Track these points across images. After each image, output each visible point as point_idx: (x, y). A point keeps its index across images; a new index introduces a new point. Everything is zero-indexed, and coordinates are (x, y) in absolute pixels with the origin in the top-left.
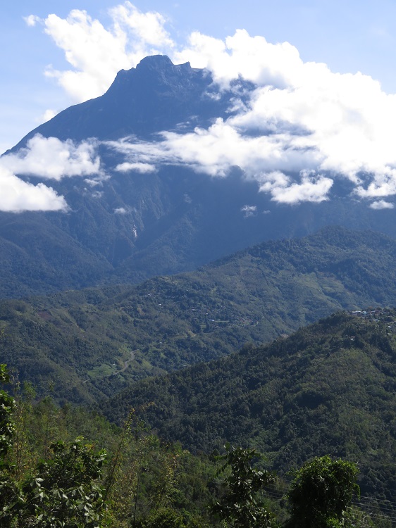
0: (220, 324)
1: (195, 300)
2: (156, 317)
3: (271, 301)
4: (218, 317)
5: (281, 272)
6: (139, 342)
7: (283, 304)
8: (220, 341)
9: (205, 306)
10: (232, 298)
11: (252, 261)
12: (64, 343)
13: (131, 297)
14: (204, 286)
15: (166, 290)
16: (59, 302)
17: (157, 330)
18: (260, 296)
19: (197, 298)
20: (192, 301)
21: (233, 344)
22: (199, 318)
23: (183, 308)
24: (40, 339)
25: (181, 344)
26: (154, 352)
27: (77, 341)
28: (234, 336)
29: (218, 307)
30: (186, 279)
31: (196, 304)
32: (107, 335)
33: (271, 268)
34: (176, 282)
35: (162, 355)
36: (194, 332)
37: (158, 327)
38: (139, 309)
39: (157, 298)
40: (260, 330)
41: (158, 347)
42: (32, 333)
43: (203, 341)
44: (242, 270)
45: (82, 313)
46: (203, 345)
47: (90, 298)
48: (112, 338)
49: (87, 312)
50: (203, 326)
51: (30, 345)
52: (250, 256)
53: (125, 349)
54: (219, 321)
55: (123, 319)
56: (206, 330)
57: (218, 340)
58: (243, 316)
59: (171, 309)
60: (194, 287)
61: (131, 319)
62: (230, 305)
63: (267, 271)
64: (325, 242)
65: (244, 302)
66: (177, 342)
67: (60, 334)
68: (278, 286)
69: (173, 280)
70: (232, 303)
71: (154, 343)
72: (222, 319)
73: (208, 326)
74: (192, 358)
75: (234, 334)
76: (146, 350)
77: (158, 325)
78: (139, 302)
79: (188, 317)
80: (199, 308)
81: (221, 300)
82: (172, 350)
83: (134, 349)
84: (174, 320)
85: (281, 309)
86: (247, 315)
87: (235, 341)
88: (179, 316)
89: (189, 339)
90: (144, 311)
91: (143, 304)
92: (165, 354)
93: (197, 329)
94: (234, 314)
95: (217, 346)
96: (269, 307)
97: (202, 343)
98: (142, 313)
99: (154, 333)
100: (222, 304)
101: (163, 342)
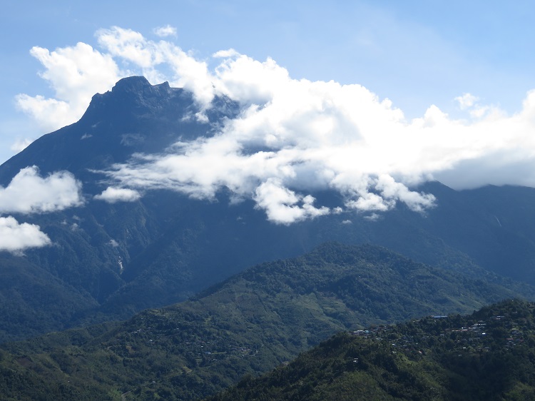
0: (217, 357)
1: (189, 333)
2: (147, 354)
3: (270, 327)
4: (214, 349)
5: (278, 295)
6: (130, 383)
7: (283, 329)
8: (218, 375)
9: (200, 338)
10: (228, 328)
11: (247, 286)
12: (48, 391)
13: (119, 335)
14: (197, 316)
15: (157, 324)
16: (40, 347)
17: (149, 368)
18: (258, 323)
19: (190, 330)
20: (186, 334)
21: (232, 376)
22: (194, 351)
23: (176, 342)
24: (20, 388)
25: (176, 381)
26: (147, 392)
27: (62, 387)
28: (233, 368)
29: (214, 338)
30: (178, 311)
31: (190, 337)
32: (94, 378)
33: (268, 292)
34: (167, 315)
35: (156, 395)
36: (189, 367)
37: (150, 365)
38: (128, 347)
39: (147, 333)
40: (260, 359)
41: (151, 386)
42: (11, 383)
43: (200, 376)
44: (237, 296)
45: (66, 357)
46: (199, 380)
47: (74, 340)
48: (100, 381)
49: (72, 355)
50: (199, 360)
51: (9, 396)
52: (244, 280)
53: (115, 391)
54: (216, 353)
55: (112, 359)
56: (202, 364)
57: (216, 374)
58: (241, 345)
59: (162, 345)
60: (187, 319)
61: (120, 359)
62: (226, 335)
63: (264, 295)
64: (322, 260)
65: (241, 331)
66: (172, 380)
67: (42, 382)
68: (276, 310)
69: (163, 313)
70: (228, 332)
71: (147, 383)
72: (219, 351)
73: (204, 359)
74: (189, 396)
75: (233, 366)
76: (138, 391)
77: (150, 362)
78: (128, 340)
79: (181, 351)
80: (193, 341)
81: (217, 331)
82: (167, 389)
83: (125, 391)
84: (167, 357)
85: (281, 334)
86: (245, 344)
87: (234, 373)
88: (173, 351)
89: (184, 375)
90: (134, 348)
91: (133, 341)
92: (159, 394)
93: (192, 364)
94: (231, 344)
95: (215, 380)
96: (268, 334)
97: (199, 378)
98: (131, 351)
99: (146, 372)
100: (218, 334)
101: (156, 381)
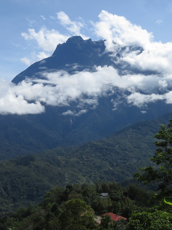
0: (122, 162)
1: (109, 152)
2: (93, 161)
3: (144, 150)
4: (121, 159)
5: (147, 136)
6: (86, 173)
7: (150, 151)
8: (124, 170)
9: (114, 154)
10: (126, 150)
11: (133, 132)
12: (54, 175)
13: (80, 152)
14: (112, 145)
15: (95, 148)
16: (44, 156)
17: (94, 167)
18: (139, 148)
19: (110, 150)
20: (108, 152)
21: (130, 171)
22: (112, 160)
23: (104, 155)
24: (43, 173)
25: (106, 173)
26: (94, 177)
27: (60, 173)
28: (130, 168)
29: (120, 155)
30: (104, 142)
31: (110, 154)
32: (72, 170)
33: (143, 135)
34: (99, 144)
35: (98, 178)
36: (111, 167)
37: (94, 165)
38: (84, 157)
39: (91, 151)
40: (142, 164)
41: (96, 174)
42: (39, 171)
43: (116, 171)
44: (129, 136)
45: (59, 160)
46: (116, 173)
47: (58, 153)
48: (74, 171)
49: (61, 160)
50: (115, 164)
51: (39, 176)
52: (132, 129)
53: (81, 176)
54: (122, 161)
55: (78, 162)
56: (116, 166)
57: (123, 170)
58: (132, 158)
59: (99, 157)
60: (108, 146)
61: (81, 162)
62: (126, 153)
63: (141, 136)
65: (132, 152)
66: (104, 172)
67: (51, 171)
68: (147, 143)
69: (97, 143)
70: (126, 152)
71: (93, 173)
72: (123, 160)
73: (117, 164)
74: (112, 179)
75: (130, 167)
76: (90, 176)
77: (94, 164)
78: (84, 154)
79: (107, 160)
80: (112, 155)
81: (121, 151)
82: (103, 176)
83: (85, 176)
84: (101, 162)
85: (149, 154)
86: (134, 157)
87: (131, 170)
88: (103, 160)
89: (109, 170)
90: (87, 158)
91: (86, 155)
92: (100, 178)
93: (112, 166)
94: (128, 157)
95: (123, 173)
96: (144, 153)
97: (116, 172)
98: (85, 159)
99: (93, 168)
100: (122, 153)
101: (97, 172)
